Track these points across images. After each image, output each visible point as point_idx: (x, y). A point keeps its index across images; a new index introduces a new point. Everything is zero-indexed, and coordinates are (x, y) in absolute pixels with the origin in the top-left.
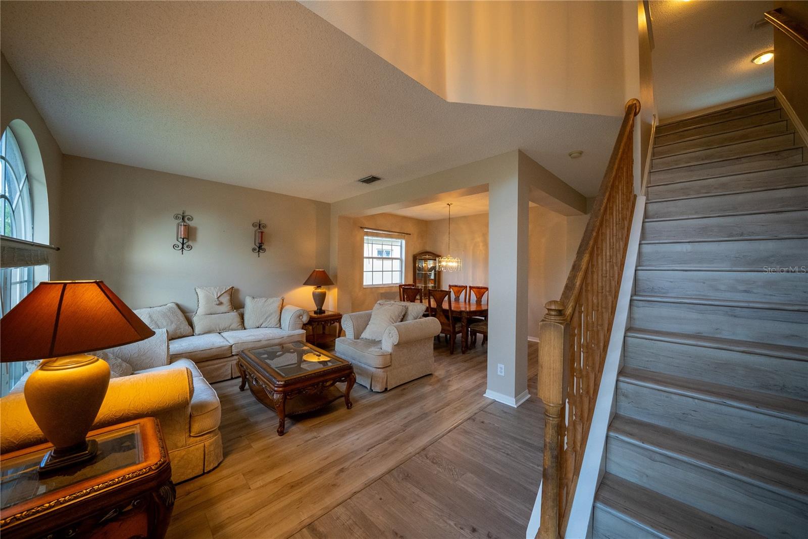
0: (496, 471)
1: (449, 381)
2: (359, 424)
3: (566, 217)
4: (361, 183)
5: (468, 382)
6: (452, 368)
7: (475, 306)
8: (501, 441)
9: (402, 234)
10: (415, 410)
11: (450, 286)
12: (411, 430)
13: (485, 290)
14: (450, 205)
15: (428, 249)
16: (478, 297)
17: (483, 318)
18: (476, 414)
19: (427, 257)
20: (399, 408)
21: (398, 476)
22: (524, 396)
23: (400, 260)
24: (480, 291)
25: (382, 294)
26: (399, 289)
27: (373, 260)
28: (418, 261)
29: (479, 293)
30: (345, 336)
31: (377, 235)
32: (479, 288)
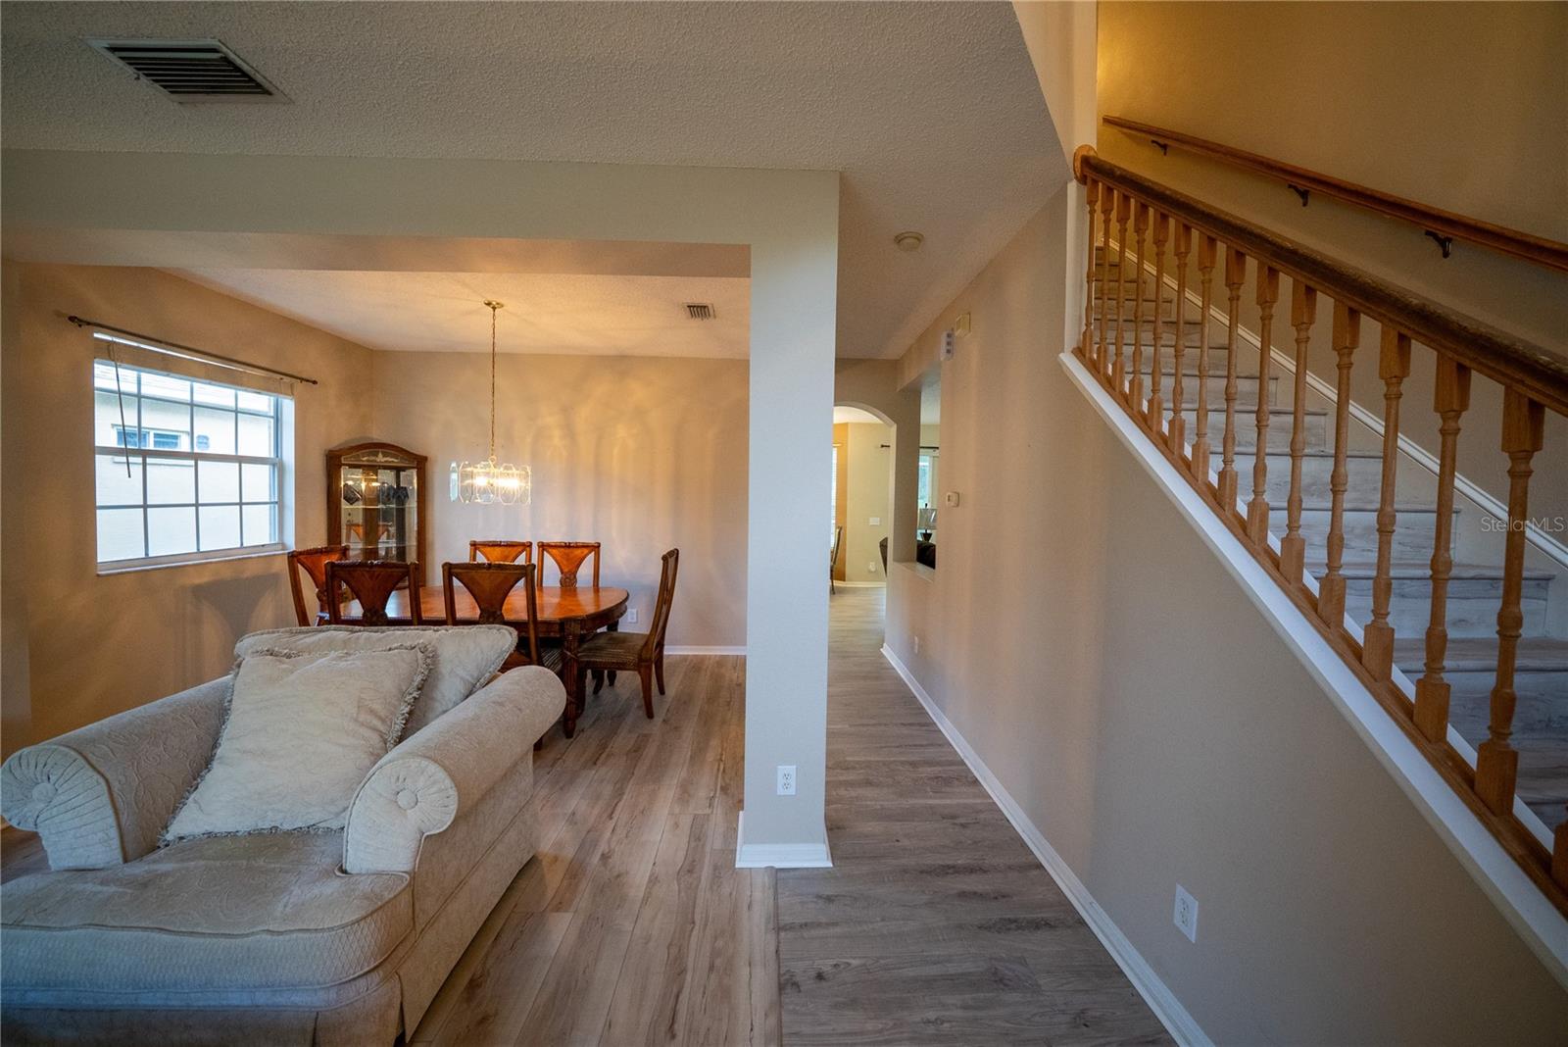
9: (276, 378)
11: (475, 546)
13: (586, 551)
14: (494, 308)
15: (378, 435)
16: (566, 570)
19: (381, 459)
23: (274, 465)
24: (570, 554)
25: (199, 592)
26: (282, 566)
27: (149, 460)
28: (344, 471)
29: (567, 560)
30: (41, 865)
31: (165, 366)
32: (568, 546)
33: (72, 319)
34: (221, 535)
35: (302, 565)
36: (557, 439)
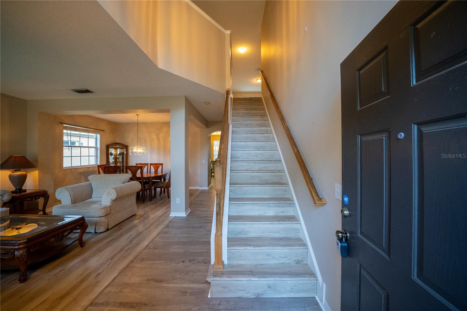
0: (185, 240)
1: (148, 215)
2: (97, 251)
3: (199, 129)
4: (74, 92)
5: (159, 212)
6: (147, 209)
7: (154, 174)
8: (184, 230)
9: (96, 130)
10: (133, 233)
11: (136, 164)
12: (134, 242)
13: (160, 165)
14: (138, 116)
15: (117, 141)
16: (156, 169)
17: (159, 181)
18: (168, 224)
19: (118, 146)
20: (122, 235)
21: (138, 261)
22: (189, 211)
23: (95, 148)
24: (157, 166)
25: (81, 173)
26: (97, 169)
27: (72, 148)
28: (110, 149)
29: (156, 167)
30: (61, 203)
31: (76, 130)
32: (156, 164)
33: (60, 123)
34: (85, 162)
35: (100, 168)
36: (156, 141)
